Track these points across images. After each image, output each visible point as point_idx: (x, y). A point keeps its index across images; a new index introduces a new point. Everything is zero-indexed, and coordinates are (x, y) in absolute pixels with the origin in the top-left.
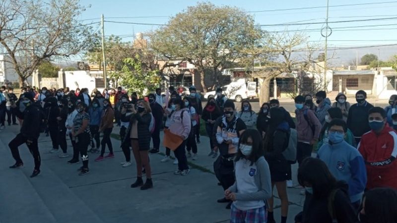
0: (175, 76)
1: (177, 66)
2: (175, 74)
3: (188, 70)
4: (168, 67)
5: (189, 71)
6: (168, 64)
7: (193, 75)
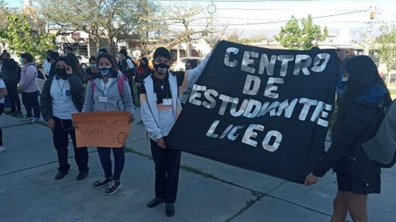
0: (69, 45)
1: (71, 34)
2: (69, 43)
3: (83, 39)
4: (61, 36)
5: (84, 41)
6: (61, 32)
7: (88, 45)
